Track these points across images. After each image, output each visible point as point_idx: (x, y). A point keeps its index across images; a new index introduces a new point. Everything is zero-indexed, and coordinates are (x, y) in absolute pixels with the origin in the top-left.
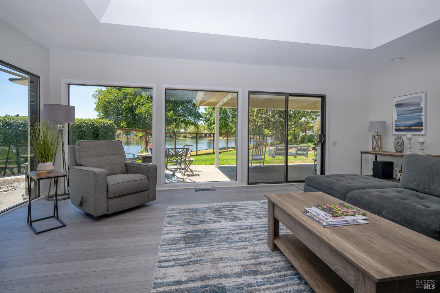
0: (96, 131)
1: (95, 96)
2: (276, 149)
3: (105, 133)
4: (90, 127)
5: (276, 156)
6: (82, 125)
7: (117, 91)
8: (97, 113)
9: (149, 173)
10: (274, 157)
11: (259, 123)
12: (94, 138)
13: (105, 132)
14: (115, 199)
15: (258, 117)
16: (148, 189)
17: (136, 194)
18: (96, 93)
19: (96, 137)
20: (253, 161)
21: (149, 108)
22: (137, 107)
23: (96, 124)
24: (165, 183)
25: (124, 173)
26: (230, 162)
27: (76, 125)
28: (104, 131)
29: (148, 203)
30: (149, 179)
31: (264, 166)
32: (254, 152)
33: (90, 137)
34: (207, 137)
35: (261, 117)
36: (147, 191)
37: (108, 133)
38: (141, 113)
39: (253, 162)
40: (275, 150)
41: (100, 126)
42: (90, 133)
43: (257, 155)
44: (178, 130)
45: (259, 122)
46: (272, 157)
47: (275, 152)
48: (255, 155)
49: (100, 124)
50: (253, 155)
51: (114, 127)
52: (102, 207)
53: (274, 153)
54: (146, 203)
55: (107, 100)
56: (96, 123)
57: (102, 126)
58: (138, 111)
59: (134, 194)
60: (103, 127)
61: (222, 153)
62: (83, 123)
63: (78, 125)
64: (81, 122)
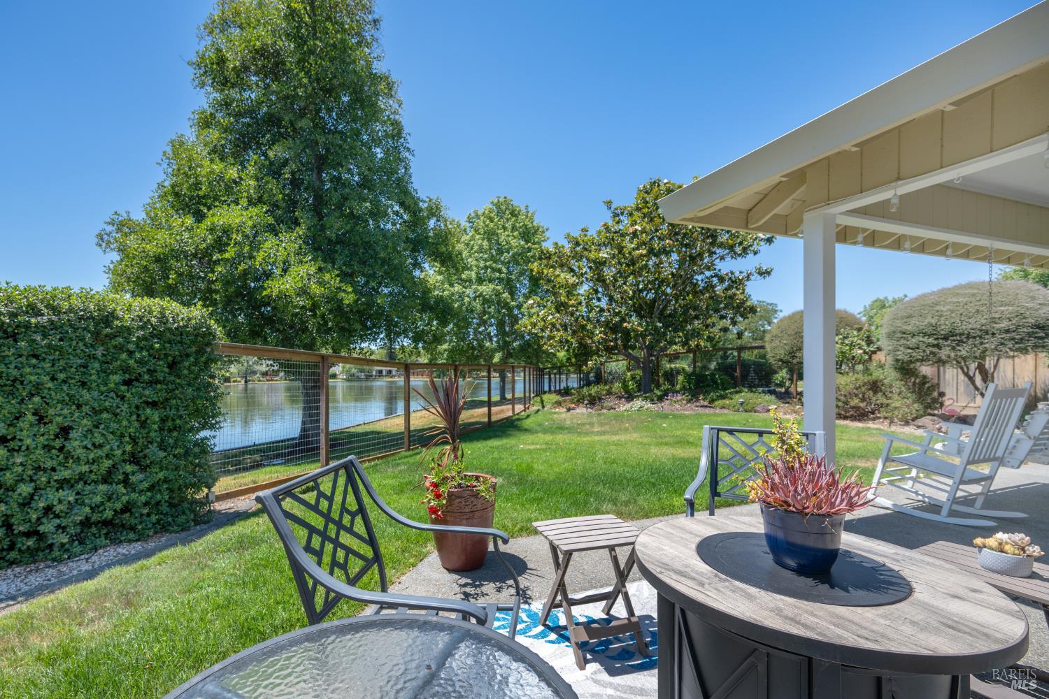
0: (124, 356)
1: (105, 237)
3: (172, 366)
4: (85, 329)
6: (34, 321)
7: (189, 221)
12: (112, 394)
13: (170, 359)
18: (109, 228)
22: (266, 275)
23: (121, 320)
28: (166, 355)
33: (89, 389)
38: (283, 296)
42: (85, 366)
49: (141, 319)
55: (151, 248)
57: (154, 326)
58: (273, 288)
60: (160, 336)
62: (45, 311)
63: (7, 320)
64: (31, 305)
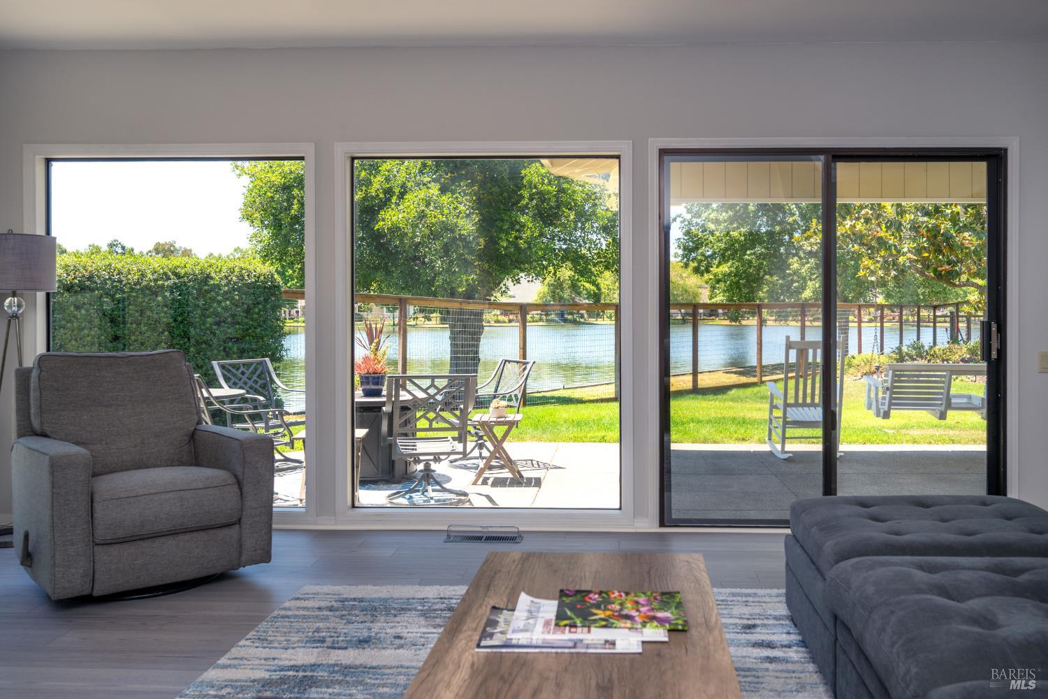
0: (216, 305)
2: (889, 379)
3: (247, 311)
4: (193, 288)
5: (893, 412)
6: (166, 284)
8: (252, 231)
9: (244, 469)
10: (886, 415)
11: (904, 254)
13: (245, 306)
14: (117, 547)
15: (899, 227)
16: (239, 521)
17: (195, 535)
19: (215, 327)
20: (790, 432)
21: (428, 205)
22: (384, 204)
24: (353, 506)
25: (182, 463)
26: (705, 431)
27: (145, 283)
28: (243, 304)
29: (241, 569)
30: (245, 489)
31: (786, 456)
32: (791, 392)
34: (717, 315)
35: (915, 228)
36: (237, 527)
37: (257, 310)
38: (395, 229)
39: (787, 435)
40: (889, 385)
41: (226, 285)
43: (804, 405)
44: (593, 288)
45: (905, 250)
46: (878, 415)
47: (888, 392)
48: (796, 404)
50: (786, 405)
51: (278, 287)
52: (73, 571)
53: (884, 398)
54: (234, 569)
56: (213, 275)
57: (235, 283)
58: (390, 217)
59: (188, 536)
61: (734, 391)
62: (172, 277)
63: (152, 284)
64: (165, 273)
